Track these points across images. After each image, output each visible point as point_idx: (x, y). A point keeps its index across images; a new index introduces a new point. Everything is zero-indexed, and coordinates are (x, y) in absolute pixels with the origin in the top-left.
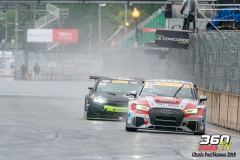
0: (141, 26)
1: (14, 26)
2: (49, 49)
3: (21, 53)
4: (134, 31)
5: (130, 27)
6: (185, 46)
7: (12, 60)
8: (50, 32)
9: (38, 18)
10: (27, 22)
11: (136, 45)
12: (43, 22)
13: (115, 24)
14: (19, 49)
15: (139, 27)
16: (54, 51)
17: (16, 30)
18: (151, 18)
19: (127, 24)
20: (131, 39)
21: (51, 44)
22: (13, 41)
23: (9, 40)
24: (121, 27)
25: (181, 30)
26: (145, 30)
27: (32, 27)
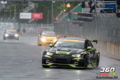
0: (71, 11)
1: (14, 12)
2: (30, 22)
3: (17, 23)
4: (67, 14)
5: (66, 12)
6: (91, 20)
7: (13, 27)
8: (30, 14)
9: (24, 8)
10: (20, 10)
11: (69, 20)
12: (27, 10)
13: (59, 11)
14: (16, 22)
15: (70, 12)
16: (32, 23)
17: (15, 13)
18: (76, 8)
19: (65, 11)
20: (66, 17)
21: (30, 20)
22: (13, 18)
23: (12, 18)
24: (62, 12)
25: (89, 13)
26: (73, 13)
27: (22, 12)
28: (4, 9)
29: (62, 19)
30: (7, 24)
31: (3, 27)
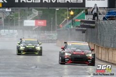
1: (18, 19)
2: (34, 29)
3: (21, 31)
4: (71, 21)
5: (69, 19)
6: (93, 27)
7: (17, 34)
8: (34, 21)
9: (28, 15)
10: (24, 17)
11: (72, 27)
12: (31, 17)
13: (63, 18)
14: (20, 29)
15: (73, 19)
16: (36, 30)
17: (19, 21)
18: (79, 15)
20: (70, 24)
21: (34, 27)
24: (65, 19)
25: (92, 20)
26: (76, 20)
27: (26, 19)
28: (8, 17)
29: (65, 25)
30: (11, 31)
31: (7, 35)
